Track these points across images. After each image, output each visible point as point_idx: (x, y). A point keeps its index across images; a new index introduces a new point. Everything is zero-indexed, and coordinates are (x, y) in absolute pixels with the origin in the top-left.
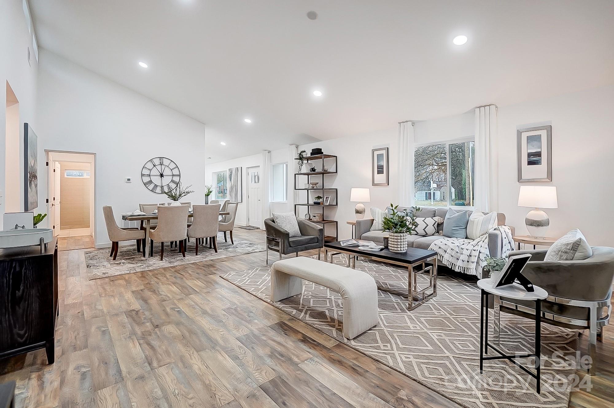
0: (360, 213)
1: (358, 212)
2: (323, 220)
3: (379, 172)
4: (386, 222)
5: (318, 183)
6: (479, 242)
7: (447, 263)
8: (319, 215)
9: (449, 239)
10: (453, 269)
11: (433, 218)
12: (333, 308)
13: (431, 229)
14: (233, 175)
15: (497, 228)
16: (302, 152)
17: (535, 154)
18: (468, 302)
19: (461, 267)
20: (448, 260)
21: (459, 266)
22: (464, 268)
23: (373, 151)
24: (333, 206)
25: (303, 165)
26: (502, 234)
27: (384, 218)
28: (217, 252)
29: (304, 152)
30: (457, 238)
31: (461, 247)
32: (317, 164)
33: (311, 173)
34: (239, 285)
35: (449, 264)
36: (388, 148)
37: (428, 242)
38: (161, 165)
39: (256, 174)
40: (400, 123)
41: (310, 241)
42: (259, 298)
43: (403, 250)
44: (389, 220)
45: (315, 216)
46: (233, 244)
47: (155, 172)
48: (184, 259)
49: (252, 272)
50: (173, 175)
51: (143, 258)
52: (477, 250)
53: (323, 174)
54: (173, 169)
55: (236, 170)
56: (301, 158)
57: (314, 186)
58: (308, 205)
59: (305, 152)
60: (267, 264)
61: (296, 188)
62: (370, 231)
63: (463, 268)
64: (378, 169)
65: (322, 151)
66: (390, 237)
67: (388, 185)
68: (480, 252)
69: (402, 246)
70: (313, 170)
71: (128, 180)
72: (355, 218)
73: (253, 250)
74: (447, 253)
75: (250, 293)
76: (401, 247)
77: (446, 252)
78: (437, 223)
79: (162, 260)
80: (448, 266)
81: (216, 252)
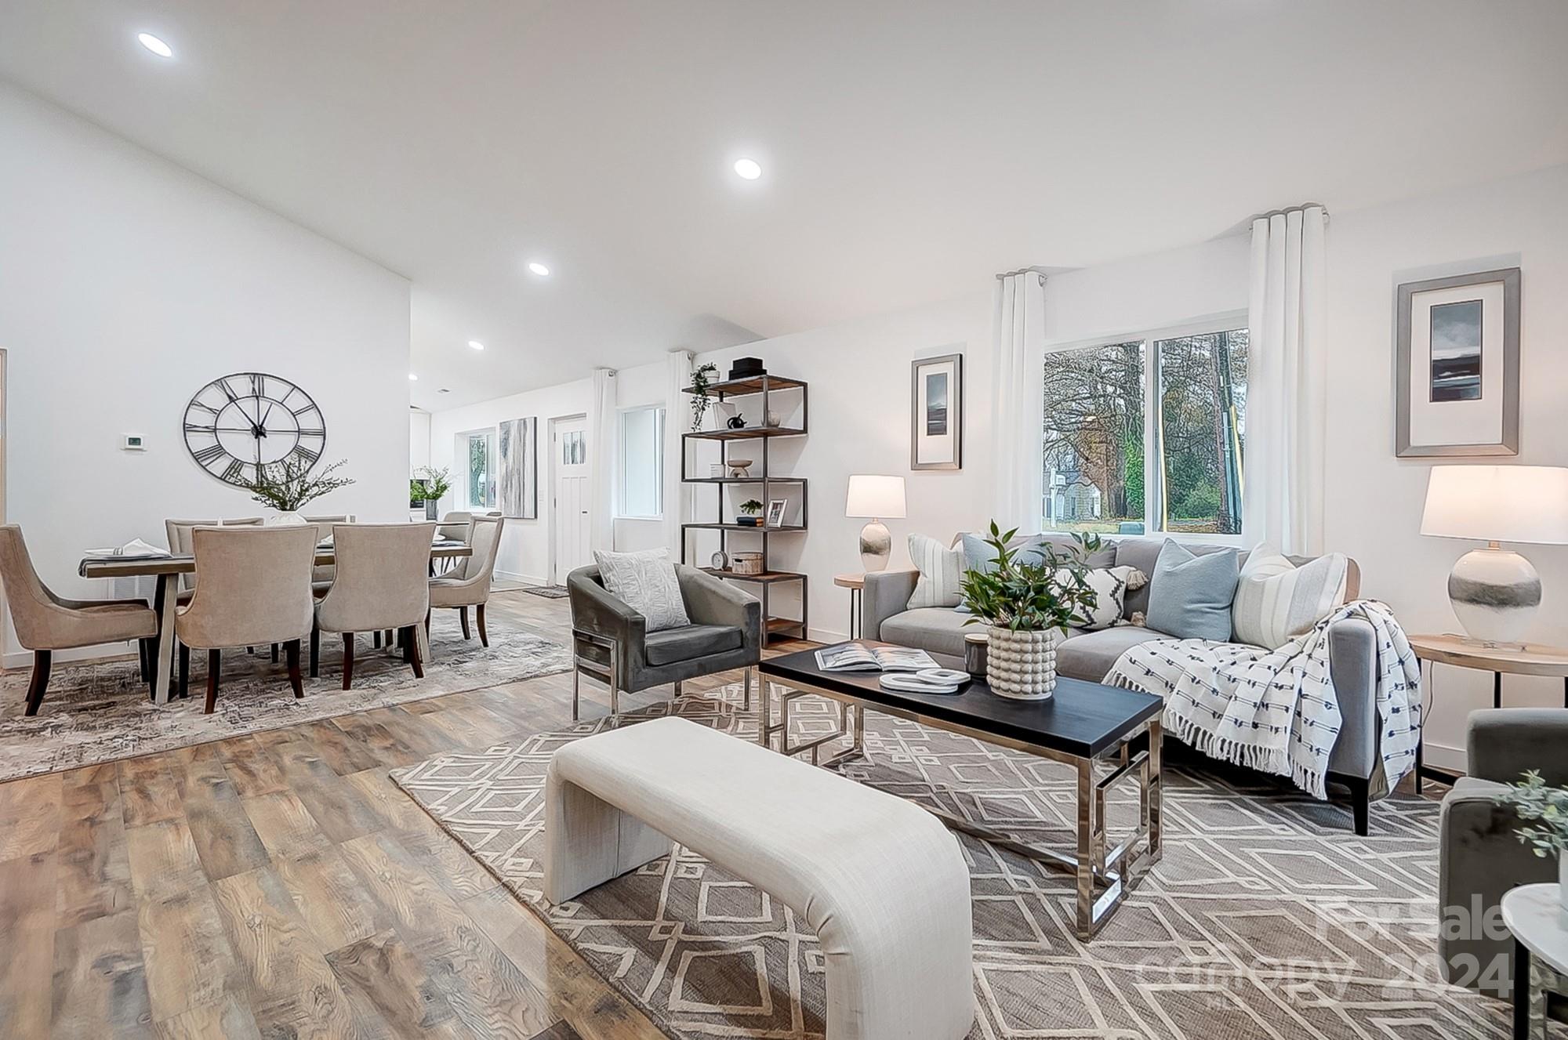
0: (876, 553)
1: (867, 549)
2: (766, 572)
3: (931, 431)
4: (976, 587)
5: (751, 462)
6: (1291, 658)
7: (1176, 728)
8: (753, 557)
9: (1175, 642)
10: (1198, 748)
11: (1110, 570)
12: (783, 936)
13: (1106, 607)
14: (511, 442)
15: (1359, 609)
16: (704, 369)
17: (1458, 363)
18: (1286, 891)
19: (1230, 743)
20: (1181, 718)
21: (1224, 741)
22: (1243, 746)
23: (916, 366)
24: (795, 531)
25: (706, 408)
26: (1376, 630)
27: (966, 572)
28: (422, 676)
29: (712, 368)
30: (1205, 640)
31: (1228, 672)
32: (750, 408)
33: (730, 430)
34: (444, 818)
35: (1184, 731)
36: (961, 356)
37: (1105, 653)
38: (257, 397)
39: (576, 438)
40: (1001, 277)
41: (716, 643)
42: (504, 885)
43: (1044, 692)
44: (985, 581)
45: (740, 561)
46: (486, 644)
47: (232, 418)
48: (296, 704)
49: (511, 756)
50: (299, 432)
51: (146, 705)
52: (1292, 688)
53: (765, 435)
54: (299, 412)
55: (519, 426)
56: (701, 388)
57: (739, 470)
58: (721, 526)
59: (714, 369)
60: (576, 718)
61: (686, 478)
62: (907, 610)
63: (1239, 747)
64: (928, 420)
65: (764, 368)
66: (996, 642)
67: (960, 467)
68: (1301, 695)
69: (1039, 677)
70: (736, 422)
71: (130, 444)
72: (861, 568)
73: (545, 665)
74: (1175, 691)
75: (476, 858)
76: (1034, 682)
77: (1172, 689)
78: (1124, 586)
79: (210, 709)
80: (1178, 736)
81: (419, 674)
